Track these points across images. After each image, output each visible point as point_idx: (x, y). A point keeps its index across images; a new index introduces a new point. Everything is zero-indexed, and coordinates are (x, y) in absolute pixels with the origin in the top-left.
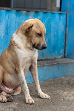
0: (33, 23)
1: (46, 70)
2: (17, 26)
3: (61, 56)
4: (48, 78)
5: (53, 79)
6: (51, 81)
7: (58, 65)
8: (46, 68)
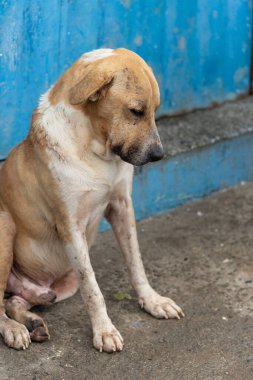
0: (113, 70)
1: (175, 170)
2: (65, 15)
3: (238, 91)
4: (186, 197)
5: (204, 196)
6: (195, 209)
7: (222, 144)
8: (176, 163)
